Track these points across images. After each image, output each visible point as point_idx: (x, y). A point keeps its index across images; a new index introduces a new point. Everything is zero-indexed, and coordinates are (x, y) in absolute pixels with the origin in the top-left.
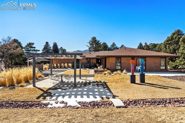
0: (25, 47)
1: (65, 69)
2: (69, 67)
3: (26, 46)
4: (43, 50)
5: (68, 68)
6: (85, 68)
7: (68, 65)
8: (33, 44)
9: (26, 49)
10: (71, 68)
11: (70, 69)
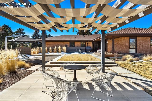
0: (15, 33)
1: (57, 54)
2: (62, 50)
3: (16, 31)
4: (33, 36)
5: (62, 52)
6: (82, 52)
7: (61, 49)
8: (23, 30)
9: (16, 34)
10: (66, 51)
11: (64, 53)
